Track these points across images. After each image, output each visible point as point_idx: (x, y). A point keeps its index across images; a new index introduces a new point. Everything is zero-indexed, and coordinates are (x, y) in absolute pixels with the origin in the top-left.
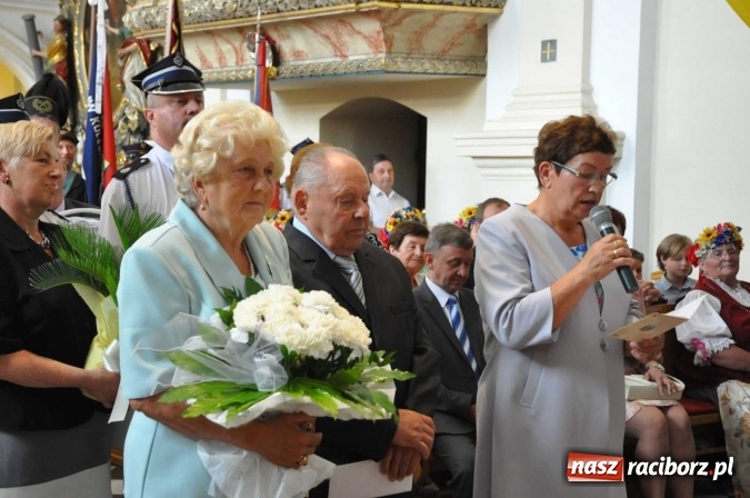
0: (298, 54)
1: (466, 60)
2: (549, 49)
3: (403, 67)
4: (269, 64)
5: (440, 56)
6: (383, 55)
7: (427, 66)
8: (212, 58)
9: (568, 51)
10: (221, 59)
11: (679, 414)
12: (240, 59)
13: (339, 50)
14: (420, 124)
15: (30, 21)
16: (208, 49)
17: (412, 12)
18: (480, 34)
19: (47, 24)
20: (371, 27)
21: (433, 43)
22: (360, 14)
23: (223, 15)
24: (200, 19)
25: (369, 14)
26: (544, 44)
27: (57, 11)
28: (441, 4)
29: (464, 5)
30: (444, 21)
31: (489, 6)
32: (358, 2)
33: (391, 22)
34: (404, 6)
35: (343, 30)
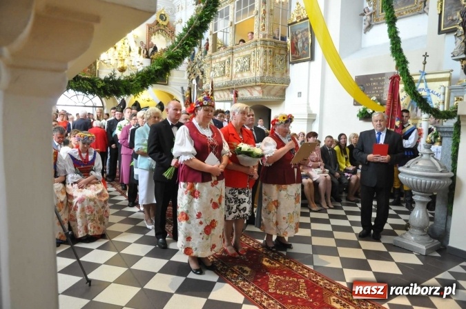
0: (242, 95)
1: (280, 96)
2: (300, 94)
3: (266, 98)
5: (275, 95)
6: (261, 95)
7: (272, 98)
8: (222, 96)
9: (304, 94)
10: (224, 96)
11: (329, 177)
12: (229, 96)
13: (251, 94)
14: (270, 111)
15: (182, 88)
16: (221, 93)
17: (268, 85)
18: (284, 90)
19: (186, 89)
20: (259, 89)
21: (273, 92)
22: (256, 86)
23: (225, 86)
24: (220, 87)
25: (258, 86)
26: (298, 93)
27: (188, 86)
28: (275, 83)
29: (280, 84)
30: (276, 87)
31: (286, 84)
32: (256, 83)
33: (263, 87)
34: (266, 84)
35: (252, 89)
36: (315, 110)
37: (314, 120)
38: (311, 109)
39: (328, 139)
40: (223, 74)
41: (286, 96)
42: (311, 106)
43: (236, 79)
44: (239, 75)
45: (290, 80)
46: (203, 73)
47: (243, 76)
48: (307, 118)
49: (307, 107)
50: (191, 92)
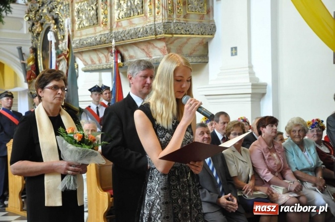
0: (131, 57)
1: (200, 56)
2: (234, 51)
4: (119, 61)
5: (190, 55)
8: (96, 60)
9: (242, 51)
10: (100, 60)
12: (107, 60)
13: (148, 54)
15: (20, 49)
16: (94, 56)
17: (178, 38)
18: (206, 46)
19: (27, 50)
20: (161, 45)
21: (187, 50)
22: (157, 39)
23: (100, 43)
24: (90, 45)
25: (160, 39)
26: (232, 49)
27: (31, 45)
28: (189, 34)
29: (199, 34)
30: (191, 41)
31: (209, 34)
32: (156, 35)
33: (169, 42)
34: (175, 36)
35: (150, 46)
36: (265, 76)
37: (263, 95)
38: (258, 79)
40: (95, 21)
41: (210, 55)
42: (255, 70)
43: (121, 30)
44: (125, 23)
45: (215, 27)
46: (57, 21)
47: (131, 23)
48: (251, 92)
49: (250, 73)
50: (36, 56)
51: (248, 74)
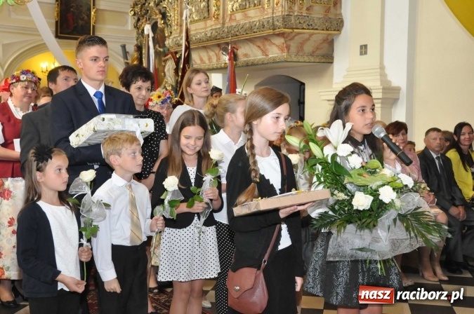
0: (246, 55)
1: (323, 56)
2: (364, 49)
3: (295, 59)
5: (312, 54)
6: (285, 54)
7: (306, 59)
8: (205, 59)
9: (373, 49)
10: (210, 59)
12: (218, 59)
13: (264, 52)
14: (303, 84)
15: (124, 47)
16: (204, 55)
17: (299, 34)
18: (331, 43)
19: (131, 48)
20: (279, 41)
21: (308, 48)
22: (275, 35)
23: (211, 38)
24: (200, 41)
25: (281, 35)
26: (361, 47)
27: (135, 42)
28: (312, 29)
29: (323, 30)
30: (314, 38)
31: (335, 30)
32: (274, 29)
33: (289, 38)
34: (295, 30)
35: (267, 43)
36: (398, 78)
37: (396, 100)
38: (390, 82)
39: (434, 134)
40: (206, 13)
41: (336, 54)
42: (387, 71)
43: (234, 24)
44: (239, 16)
45: (342, 22)
46: (164, 16)
47: (246, 16)
48: (381, 97)
49: (381, 75)
50: (141, 55)
51: (379, 77)
